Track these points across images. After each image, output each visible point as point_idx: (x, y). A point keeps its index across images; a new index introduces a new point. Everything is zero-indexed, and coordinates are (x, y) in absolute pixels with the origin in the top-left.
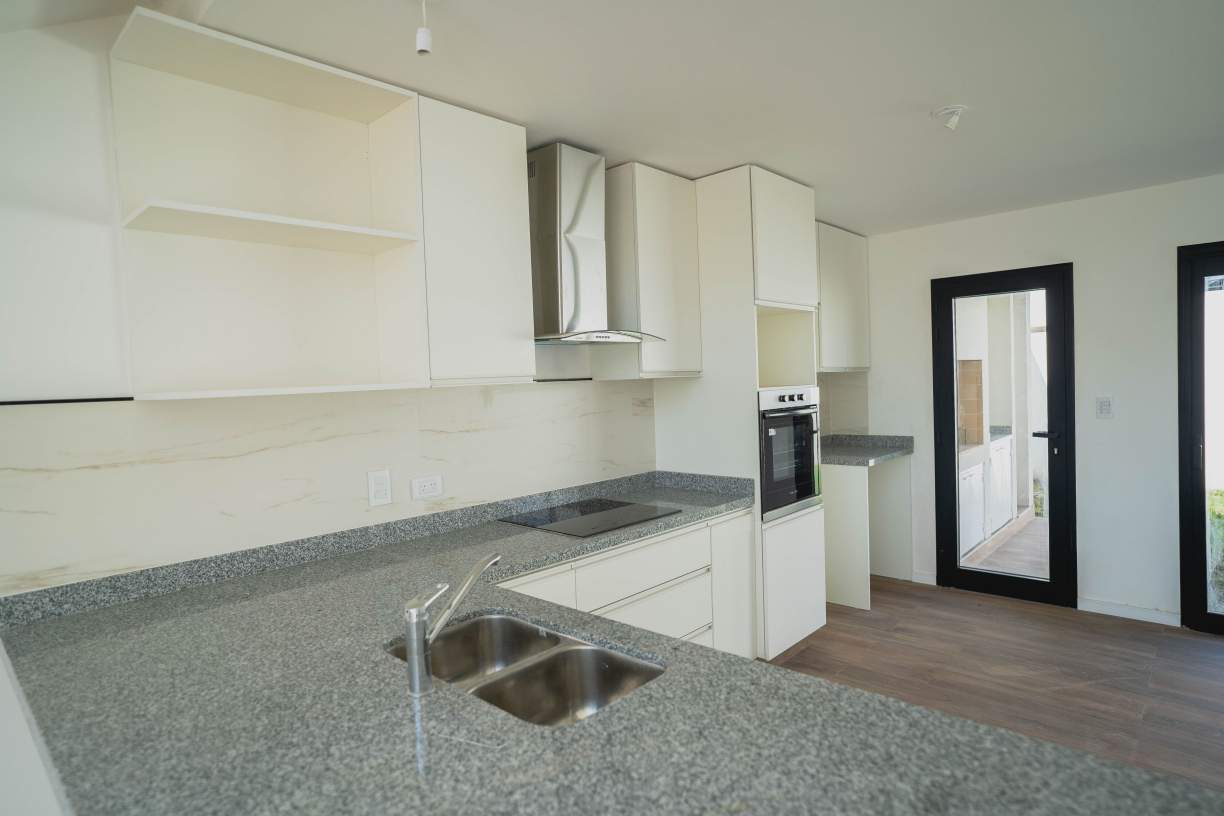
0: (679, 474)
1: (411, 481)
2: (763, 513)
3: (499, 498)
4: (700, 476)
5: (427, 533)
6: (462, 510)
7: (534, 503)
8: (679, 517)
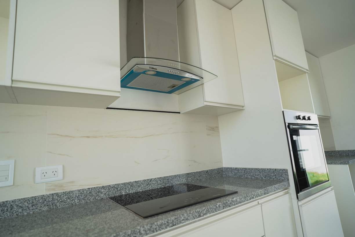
0: (236, 168)
1: (35, 169)
2: (297, 192)
3: (112, 183)
4: (249, 169)
5: (45, 209)
6: (79, 191)
7: (139, 187)
8: (235, 198)
